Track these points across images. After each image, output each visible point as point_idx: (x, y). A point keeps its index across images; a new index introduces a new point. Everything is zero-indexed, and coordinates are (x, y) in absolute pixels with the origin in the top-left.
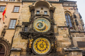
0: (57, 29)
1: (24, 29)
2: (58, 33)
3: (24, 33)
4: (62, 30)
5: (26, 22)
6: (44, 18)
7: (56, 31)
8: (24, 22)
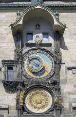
0: (66, 72)
1: (8, 74)
2: (67, 80)
3: (9, 81)
4: (74, 74)
5: (8, 61)
6: (42, 50)
7: (63, 76)
8: (6, 61)
